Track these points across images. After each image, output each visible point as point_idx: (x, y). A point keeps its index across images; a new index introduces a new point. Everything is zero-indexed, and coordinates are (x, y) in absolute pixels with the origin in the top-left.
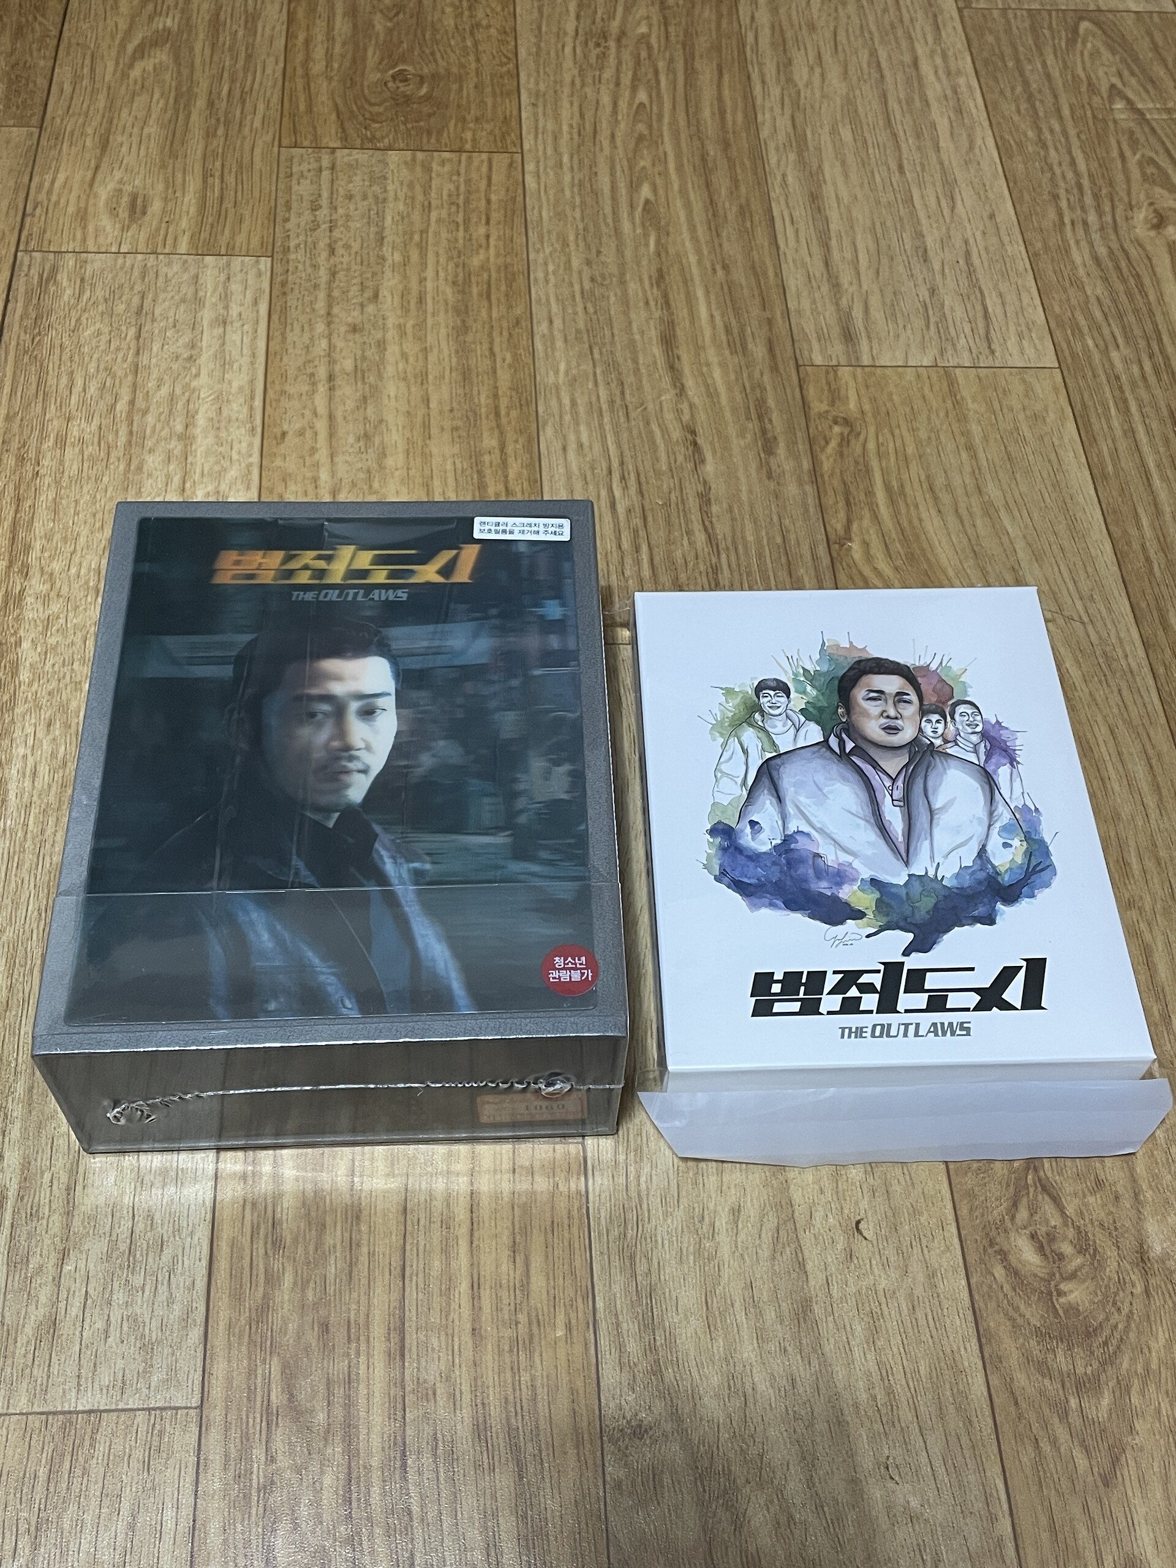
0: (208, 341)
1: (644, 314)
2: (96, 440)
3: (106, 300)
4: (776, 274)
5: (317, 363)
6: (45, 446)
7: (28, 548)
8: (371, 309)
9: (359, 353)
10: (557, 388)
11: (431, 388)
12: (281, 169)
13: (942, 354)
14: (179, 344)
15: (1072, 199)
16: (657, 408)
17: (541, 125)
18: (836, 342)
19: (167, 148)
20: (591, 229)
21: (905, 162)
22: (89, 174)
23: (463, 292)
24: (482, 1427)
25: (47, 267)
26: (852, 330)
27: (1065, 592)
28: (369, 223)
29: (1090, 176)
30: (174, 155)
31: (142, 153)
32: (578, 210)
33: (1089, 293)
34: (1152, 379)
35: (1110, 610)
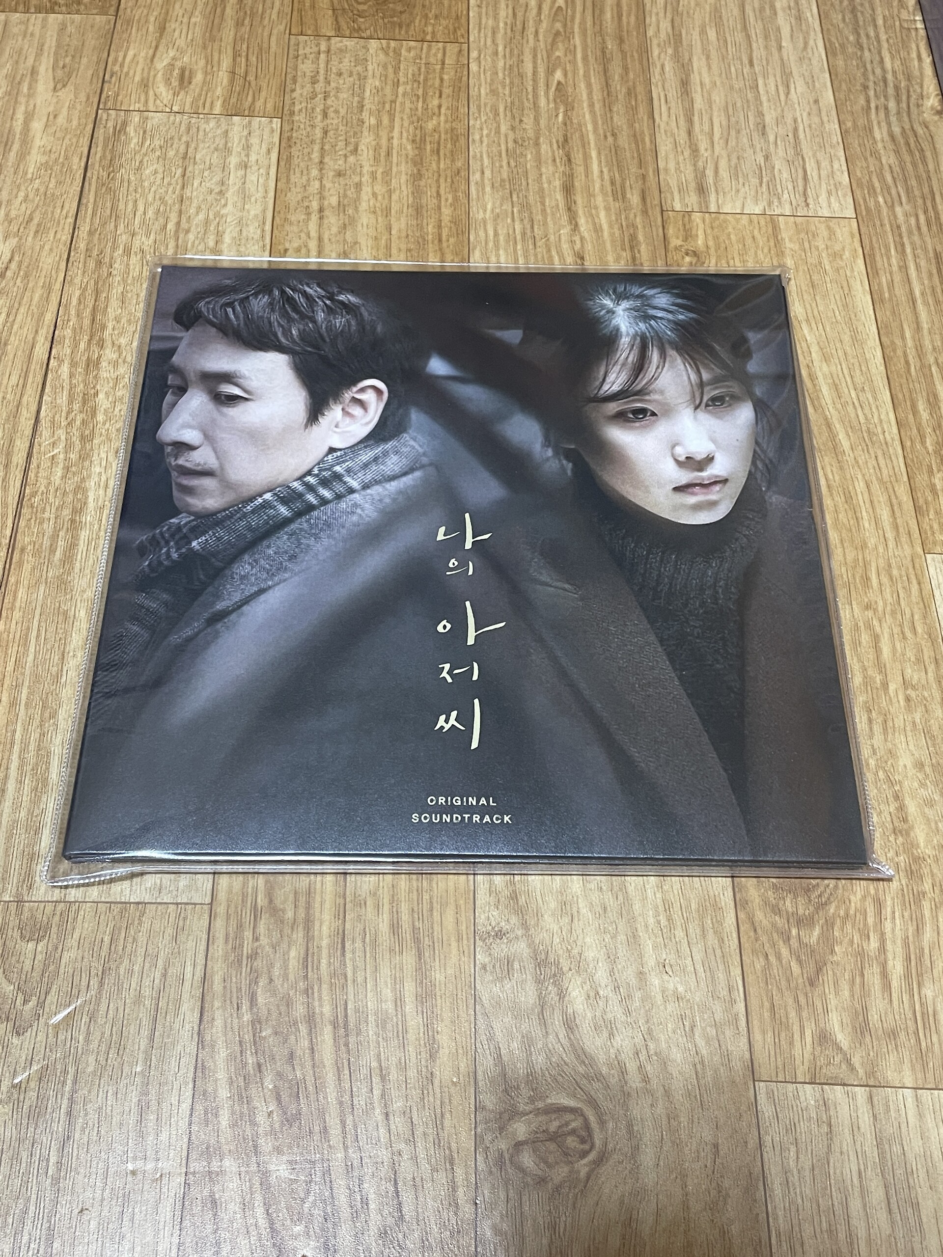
0: (234, 179)
1: (551, 168)
2: (152, 251)
3: (161, 147)
4: (651, 142)
5: (311, 198)
6: (116, 254)
7: (103, 327)
8: (352, 159)
9: (342, 192)
10: (484, 221)
11: (393, 220)
12: (291, 51)
13: (769, 205)
14: (212, 183)
15: (878, 89)
16: (557, 239)
17: (484, 21)
18: (692, 194)
19: (207, 34)
20: (517, 103)
21: (755, 58)
22: (151, 52)
23: (419, 148)
24: (395, 926)
25: (119, 122)
26: (705, 186)
27: (844, 385)
28: (353, 94)
29: (894, 72)
30: (212, 39)
31: (190, 37)
32: (507, 88)
33: (884, 162)
34: (924, 229)
35: (875, 399)
